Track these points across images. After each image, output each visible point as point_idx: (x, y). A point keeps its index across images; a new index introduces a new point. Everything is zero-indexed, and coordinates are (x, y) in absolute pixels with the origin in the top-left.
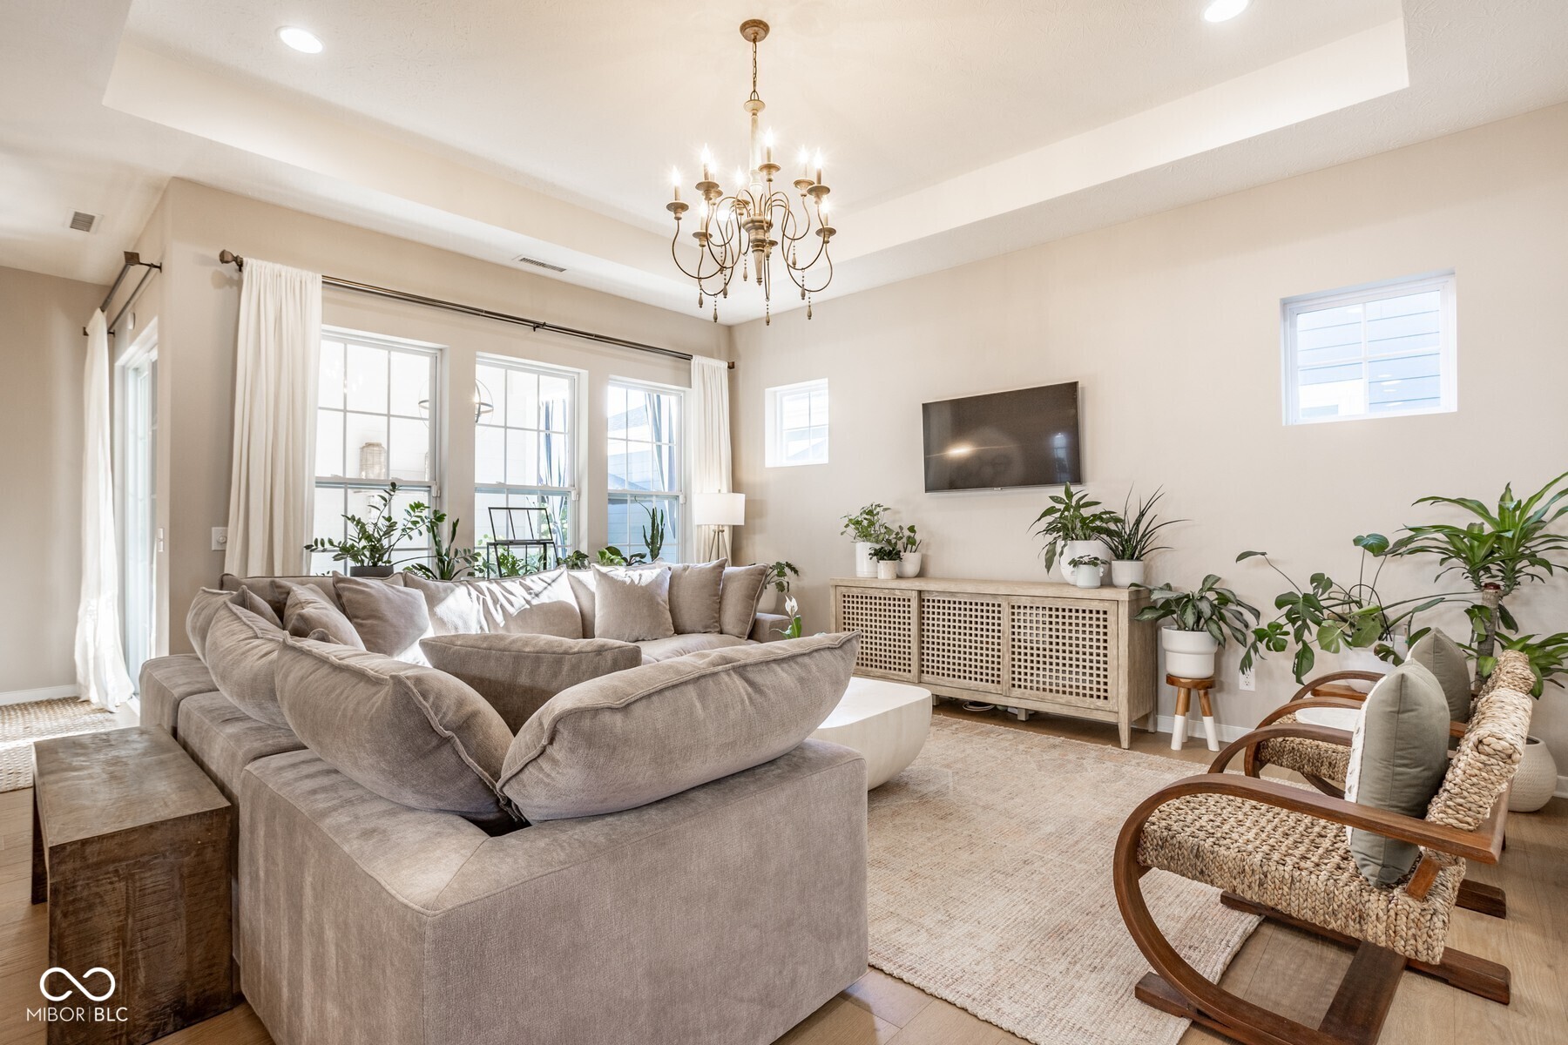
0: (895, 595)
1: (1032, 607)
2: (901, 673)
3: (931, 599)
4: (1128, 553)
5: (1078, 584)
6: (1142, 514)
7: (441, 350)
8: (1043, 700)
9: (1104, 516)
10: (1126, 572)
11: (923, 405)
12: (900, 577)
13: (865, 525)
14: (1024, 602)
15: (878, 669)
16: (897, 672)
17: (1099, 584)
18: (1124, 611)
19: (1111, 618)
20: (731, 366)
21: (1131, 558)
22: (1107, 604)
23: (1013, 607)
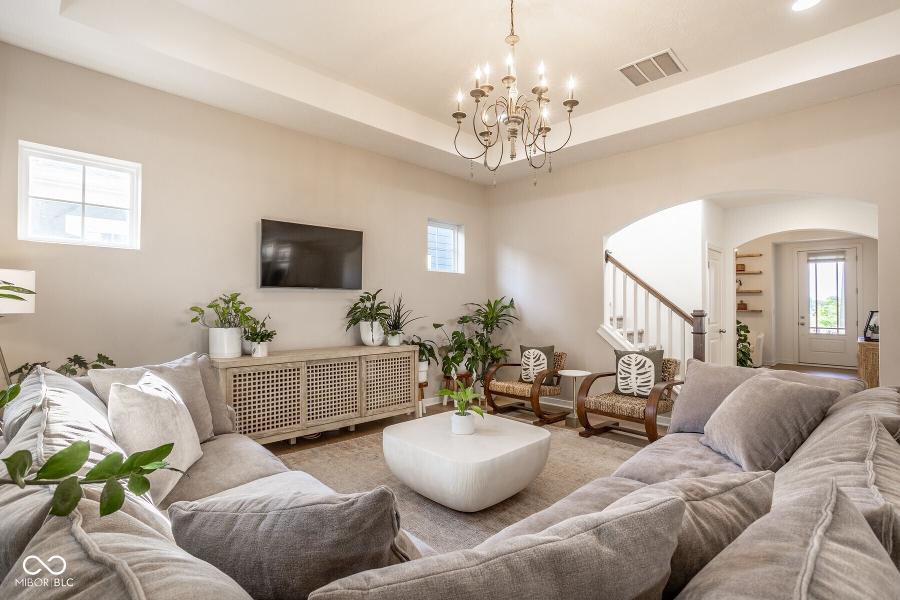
0: (288, 367)
1: (377, 361)
2: (292, 426)
5: (391, 345)
8: (383, 412)
14: (373, 358)
15: (271, 430)
16: (288, 426)
18: (417, 356)
19: (412, 360)
22: (410, 353)
23: (367, 362)
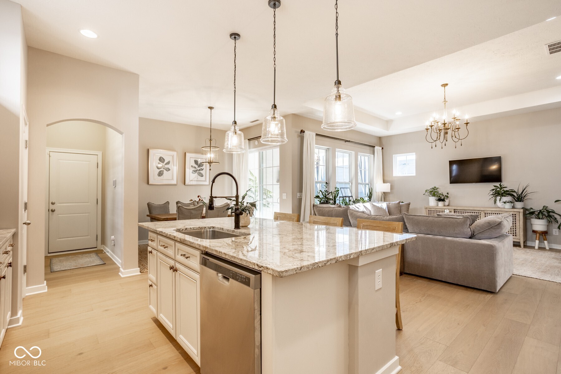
1: (491, 213)
3: (458, 211)
4: (520, 200)
5: (505, 208)
6: (523, 191)
7: (328, 148)
9: (509, 191)
10: (519, 205)
11: (450, 161)
12: (444, 206)
13: (434, 192)
14: (488, 212)
17: (512, 208)
18: (521, 215)
19: (517, 216)
20: (382, 149)
21: (521, 201)
22: (516, 212)
23: (485, 213)
